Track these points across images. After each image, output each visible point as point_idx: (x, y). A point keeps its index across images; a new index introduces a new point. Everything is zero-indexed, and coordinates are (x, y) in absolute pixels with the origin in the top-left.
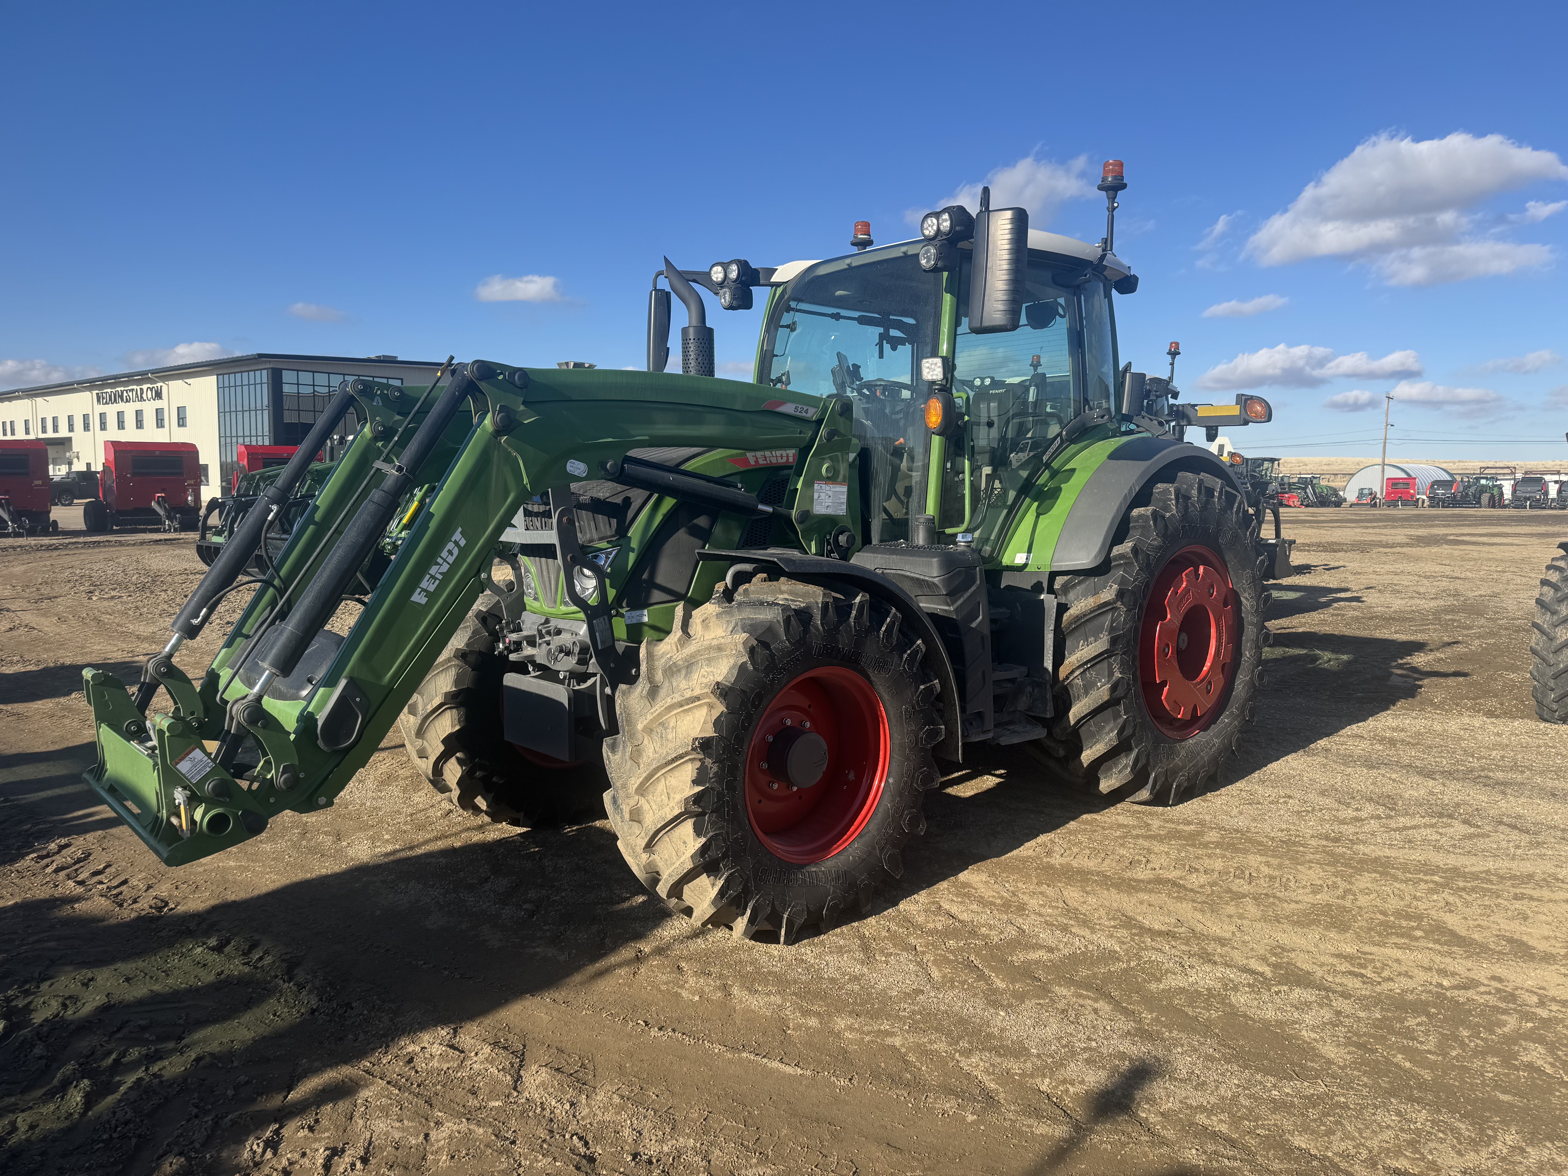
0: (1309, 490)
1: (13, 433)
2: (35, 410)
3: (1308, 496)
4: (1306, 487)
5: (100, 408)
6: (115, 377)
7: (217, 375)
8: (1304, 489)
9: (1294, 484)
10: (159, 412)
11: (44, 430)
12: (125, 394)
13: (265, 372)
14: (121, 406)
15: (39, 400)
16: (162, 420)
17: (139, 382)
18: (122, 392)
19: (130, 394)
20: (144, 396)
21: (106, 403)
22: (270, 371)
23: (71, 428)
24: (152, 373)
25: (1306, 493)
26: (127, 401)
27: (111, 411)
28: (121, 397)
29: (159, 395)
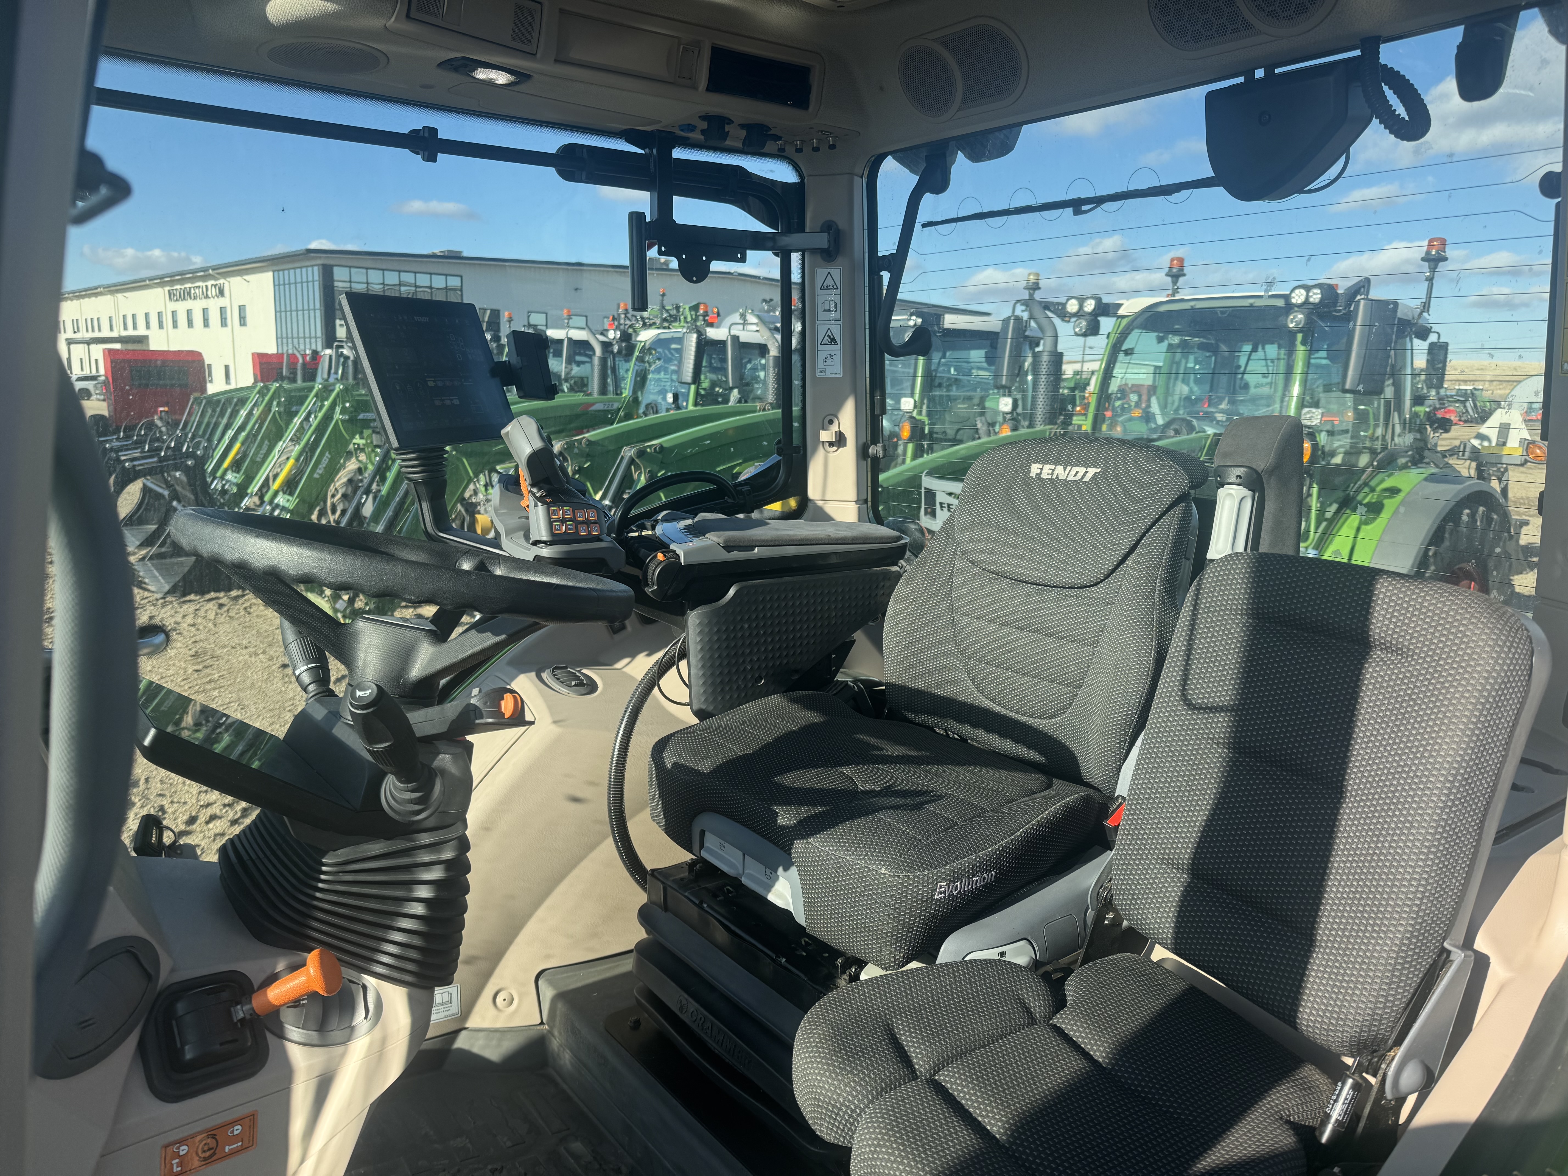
0: (1469, 404)
1: (100, 330)
2: (116, 306)
3: (1467, 411)
4: (1467, 400)
5: (172, 306)
6: (181, 274)
7: (274, 271)
8: (1463, 403)
9: (1452, 396)
10: (222, 310)
11: (125, 328)
12: (193, 292)
13: (316, 268)
14: (189, 304)
15: (119, 296)
16: (226, 319)
17: (204, 278)
18: (190, 288)
19: (197, 291)
20: (209, 293)
21: (177, 300)
22: (321, 267)
23: (148, 327)
24: (213, 270)
25: (1465, 407)
26: (195, 298)
27: (181, 307)
28: (189, 294)
29: (221, 293)
